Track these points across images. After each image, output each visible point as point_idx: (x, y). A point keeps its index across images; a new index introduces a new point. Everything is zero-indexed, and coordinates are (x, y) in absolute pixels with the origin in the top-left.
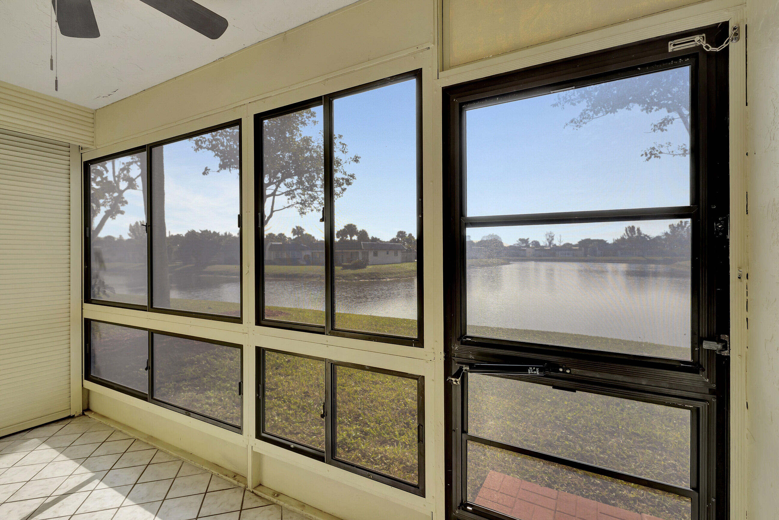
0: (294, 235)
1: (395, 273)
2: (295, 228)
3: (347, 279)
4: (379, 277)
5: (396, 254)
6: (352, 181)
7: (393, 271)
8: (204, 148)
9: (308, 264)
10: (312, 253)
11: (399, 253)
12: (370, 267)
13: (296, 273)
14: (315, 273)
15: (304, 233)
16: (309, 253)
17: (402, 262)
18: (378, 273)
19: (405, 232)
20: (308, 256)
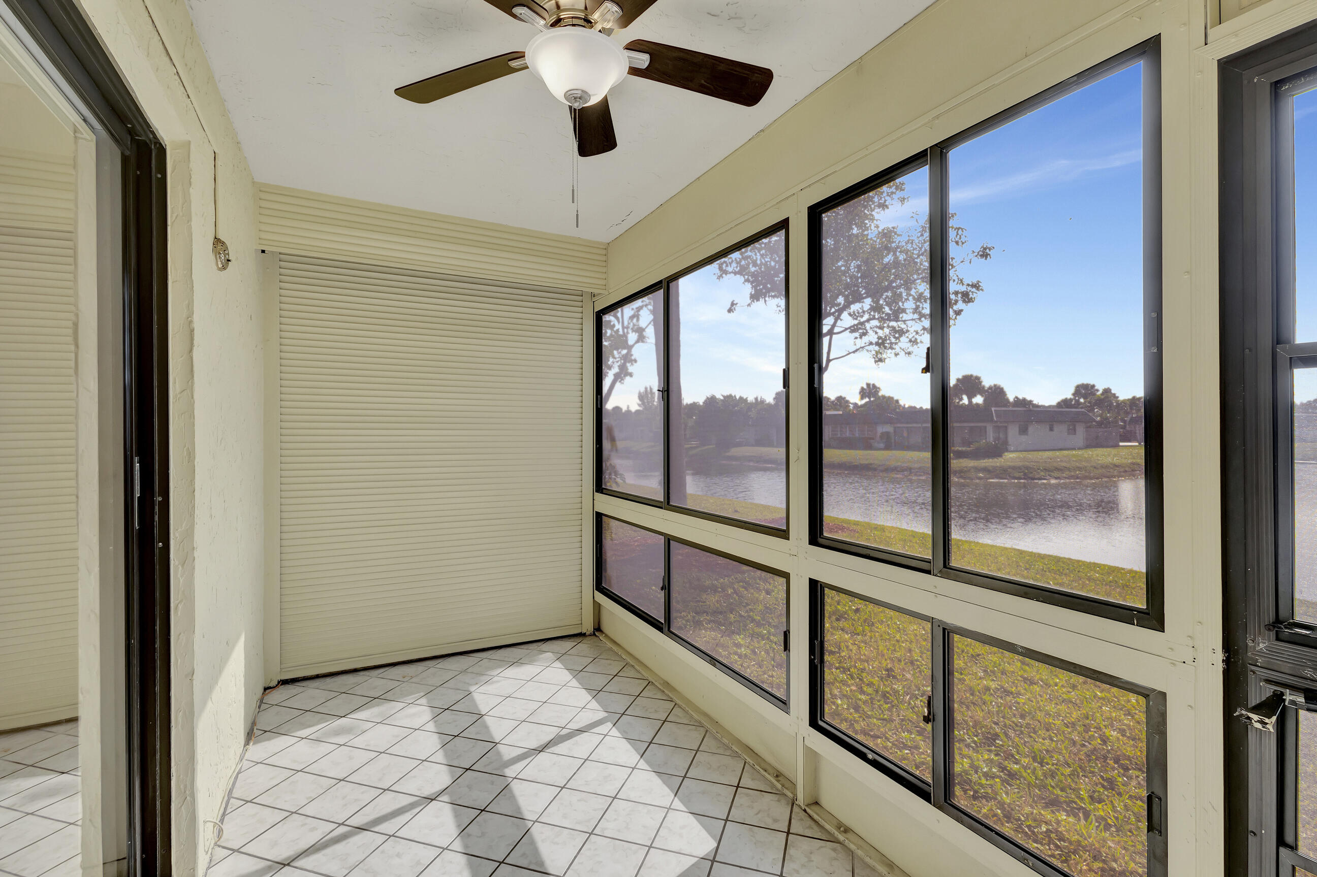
0: (862, 398)
1: (1069, 469)
2: (865, 387)
3: (961, 477)
4: (1031, 475)
5: (1073, 431)
6: (975, 294)
7: (1064, 464)
8: (730, 273)
9: (888, 447)
10: (895, 428)
11: (1081, 429)
12: (1012, 455)
13: (866, 462)
14: (899, 464)
15: (880, 394)
16: (889, 428)
17: (1088, 446)
18: (1027, 468)
19: (1093, 386)
20: (888, 433)
